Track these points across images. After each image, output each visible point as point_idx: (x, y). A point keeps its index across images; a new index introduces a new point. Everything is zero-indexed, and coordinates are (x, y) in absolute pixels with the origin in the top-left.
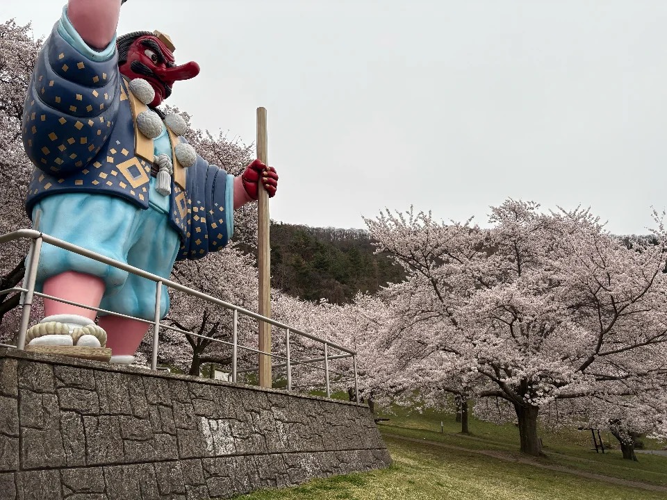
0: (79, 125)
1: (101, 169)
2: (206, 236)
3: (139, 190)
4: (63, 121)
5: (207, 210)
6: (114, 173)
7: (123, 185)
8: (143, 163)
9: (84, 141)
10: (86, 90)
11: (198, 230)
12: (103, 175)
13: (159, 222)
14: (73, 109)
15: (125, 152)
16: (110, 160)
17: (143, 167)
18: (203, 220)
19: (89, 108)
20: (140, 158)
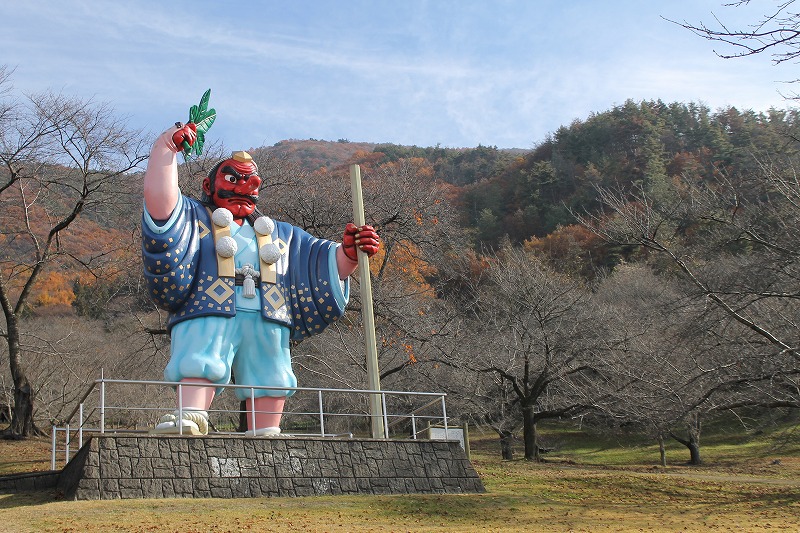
0: (166, 279)
1: (195, 299)
2: (316, 313)
3: (226, 303)
4: (156, 280)
5: (312, 289)
6: (204, 298)
7: (211, 305)
8: (226, 280)
9: (173, 287)
10: (161, 256)
11: (307, 309)
12: (197, 303)
13: (255, 320)
14: (158, 271)
15: (210, 278)
16: (200, 289)
17: (227, 283)
18: (310, 299)
19: (167, 266)
20: (223, 278)
